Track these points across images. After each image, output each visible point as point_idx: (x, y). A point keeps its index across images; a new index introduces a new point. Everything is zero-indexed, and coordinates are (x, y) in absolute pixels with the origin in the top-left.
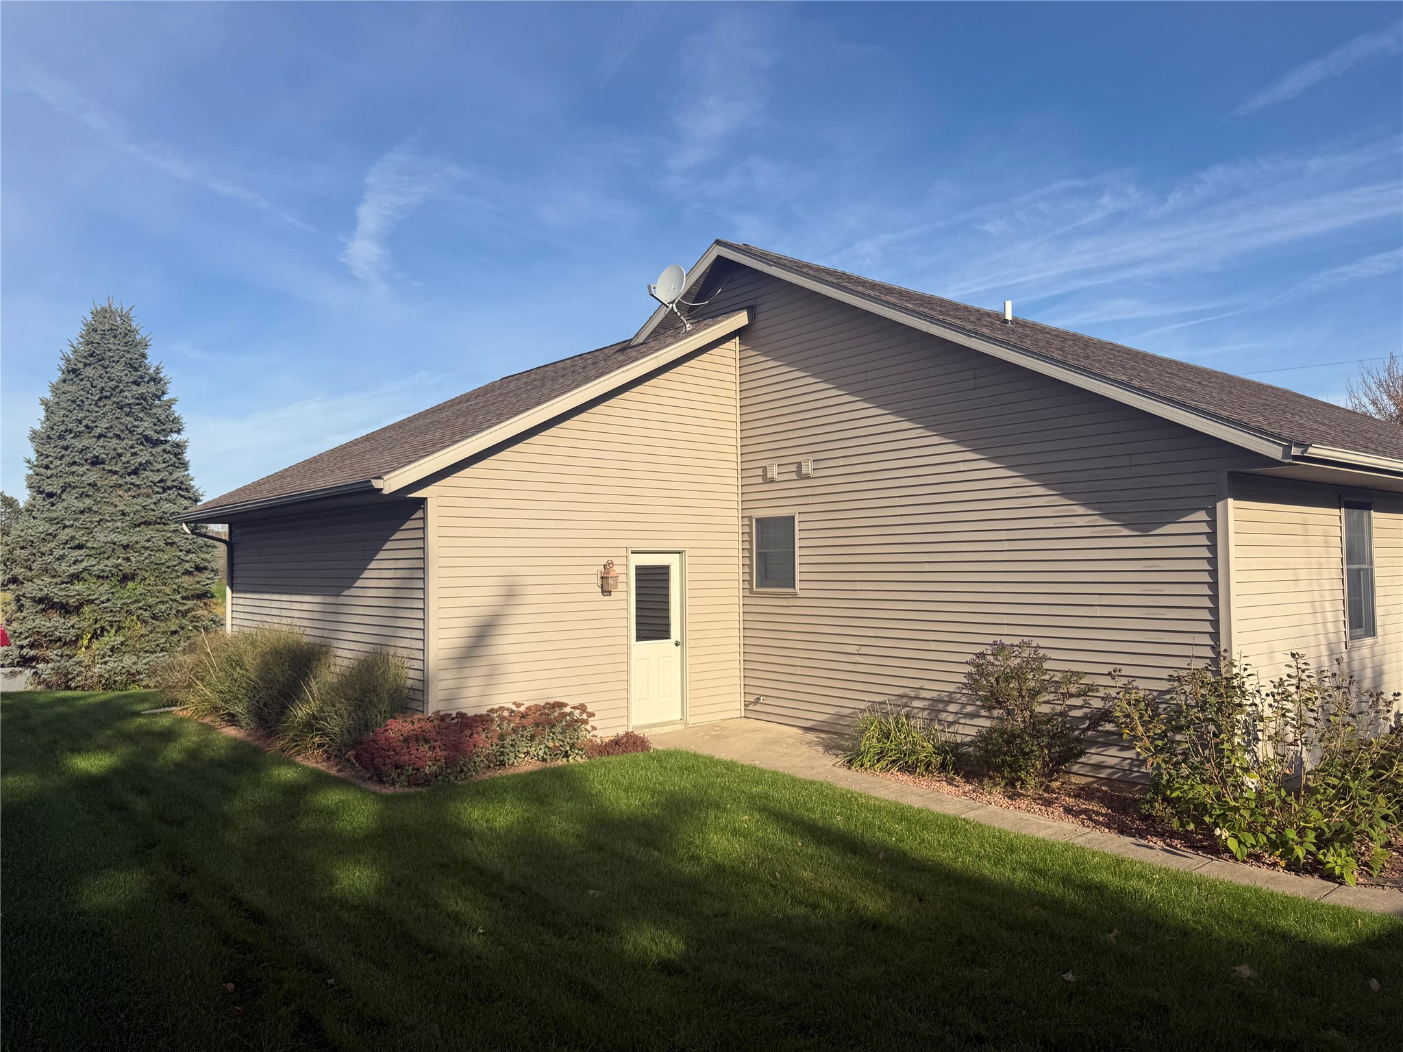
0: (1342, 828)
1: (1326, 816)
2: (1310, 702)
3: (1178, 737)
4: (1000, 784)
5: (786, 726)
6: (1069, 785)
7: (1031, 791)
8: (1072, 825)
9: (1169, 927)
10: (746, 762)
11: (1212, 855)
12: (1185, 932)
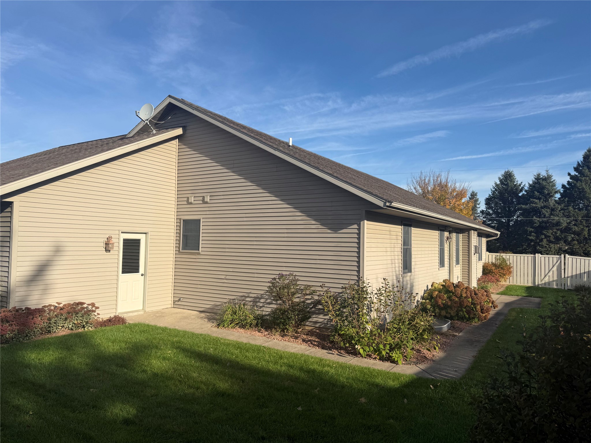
0: (398, 343)
1: (393, 339)
2: (389, 297)
3: (344, 310)
4: (278, 331)
5: (192, 311)
6: (305, 330)
7: (290, 333)
8: (305, 346)
9: (337, 385)
10: (172, 327)
11: (354, 356)
12: (343, 387)
